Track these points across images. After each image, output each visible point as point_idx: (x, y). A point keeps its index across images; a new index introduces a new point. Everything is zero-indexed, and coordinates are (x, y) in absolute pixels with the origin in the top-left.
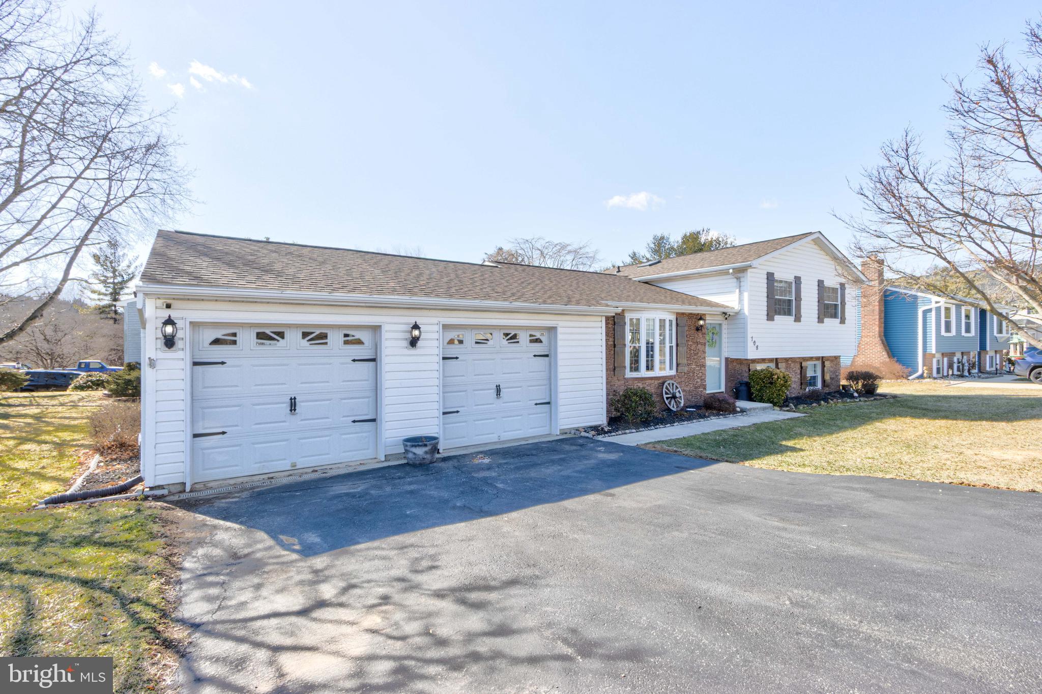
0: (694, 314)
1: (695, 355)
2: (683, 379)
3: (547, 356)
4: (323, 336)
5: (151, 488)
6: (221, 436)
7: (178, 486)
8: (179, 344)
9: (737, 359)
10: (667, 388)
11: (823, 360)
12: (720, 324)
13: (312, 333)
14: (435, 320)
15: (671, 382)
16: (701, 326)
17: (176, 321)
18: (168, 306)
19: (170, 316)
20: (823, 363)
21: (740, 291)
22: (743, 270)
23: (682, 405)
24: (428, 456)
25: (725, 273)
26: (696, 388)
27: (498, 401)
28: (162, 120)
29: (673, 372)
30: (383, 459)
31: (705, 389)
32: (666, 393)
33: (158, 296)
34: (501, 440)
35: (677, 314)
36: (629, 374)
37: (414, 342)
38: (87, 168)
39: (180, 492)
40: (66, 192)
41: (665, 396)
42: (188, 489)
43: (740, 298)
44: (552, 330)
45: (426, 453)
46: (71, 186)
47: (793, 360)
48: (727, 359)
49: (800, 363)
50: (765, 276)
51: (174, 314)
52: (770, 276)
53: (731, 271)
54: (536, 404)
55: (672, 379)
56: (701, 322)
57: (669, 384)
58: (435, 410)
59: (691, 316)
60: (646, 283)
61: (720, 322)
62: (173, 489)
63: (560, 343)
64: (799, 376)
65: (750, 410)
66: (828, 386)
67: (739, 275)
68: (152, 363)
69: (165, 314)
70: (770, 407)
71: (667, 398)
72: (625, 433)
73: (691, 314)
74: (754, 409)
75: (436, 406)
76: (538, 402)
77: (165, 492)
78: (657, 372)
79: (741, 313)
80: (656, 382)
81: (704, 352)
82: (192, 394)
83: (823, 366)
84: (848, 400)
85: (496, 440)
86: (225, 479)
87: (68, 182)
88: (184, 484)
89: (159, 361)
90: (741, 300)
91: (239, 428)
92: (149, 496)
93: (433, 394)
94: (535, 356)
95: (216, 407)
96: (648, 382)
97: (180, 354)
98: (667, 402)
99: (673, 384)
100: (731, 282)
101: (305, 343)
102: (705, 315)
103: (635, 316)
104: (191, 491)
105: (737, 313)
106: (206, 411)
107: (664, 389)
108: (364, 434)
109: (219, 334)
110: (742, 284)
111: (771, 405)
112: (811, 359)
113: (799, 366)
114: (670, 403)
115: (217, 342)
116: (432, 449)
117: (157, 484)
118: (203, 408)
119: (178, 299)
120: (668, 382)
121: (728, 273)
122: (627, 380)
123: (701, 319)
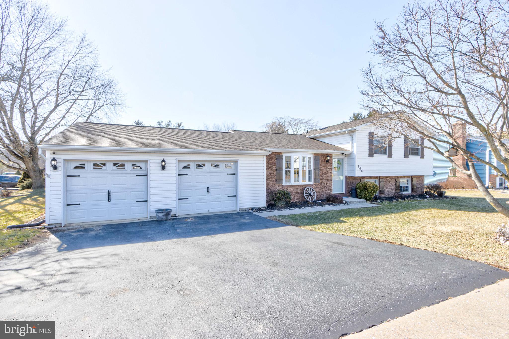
0: (325, 154)
1: (325, 174)
2: (318, 186)
3: (234, 174)
4: (123, 165)
5: (49, 225)
6: (78, 205)
7: (59, 224)
8: (59, 168)
9: (352, 177)
10: (306, 190)
11: (412, 177)
12: (343, 159)
13: (118, 164)
14: (174, 158)
15: (309, 187)
16: (328, 160)
17: (57, 159)
18: (54, 153)
19: (54, 157)
20: (412, 179)
21: (352, 142)
22: (354, 131)
23: (315, 199)
24: (164, 217)
25: (344, 133)
26: (326, 191)
27: (208, 194)
28: (108, 73)
29: (312, 183)
30: (149, 218)
31: (332, 191)
32: (306, 193)
33: (50, 150)
34: (210, 212)
35: (314, 154)
36: (284, 183)
37: (163, 168)
38: (80, 95)
39: (60, 227)
40: (72, 105)
41: (305, 194)
42: (62, 226)
43: (352, 146)
44: (236, 162)
45: (163, 216)
46: (74, 103)
47: (390, 177)
48: (346, 176)
49: (396, 179)
50: (368, 134)
51: (55, 156)
52: (371, 135)
53: (347, 132)
54: (228, 196)
55: (311, 186)
56: (328, 158)
57: (308, 189)
58: (174, 198)
59: (323, 155)
60: (313, 139)
61: (343, 158)
62: (57, 226)
63: (239, 168)
64: (395, 186)
65: (350, 202)
66: (415, 192)
67: (352, 134)
68: (49, 176)
69: (52, 156)
70: (364, 201)
71: (306, 196)
72: (271, 211)
73: (323, 154)
74: (353, 202)
75: (175, 195)
76: (229, 195)
77: (53, 226)
78: (301, 183)
79: (353, 153)
80: (301, 187)
81: (331, 173)
82: (66, 188)
83: (412, 181)
84: (419, 199)
85: (207, 212)
86: (79, 223)
87: (73, 101)
88: (61, 224)
89: (51, 175)
90: (352, 147)
91: (86, 202)
92: (46, 228)
93: (174, 190)
94: (228, 174)
95: (76, 194)
96: (296, 187)
97: (59, 172)
98: (306, 197)
99: (310, 189)
100: (348, 137)
101: (115, 168)
102: (332, 154)
103: (288, 155)
104: (64, 227)
105: (351, 153)
106: (72, 195)
107: (305, 191)
108: (142, 207)
109: (77, 164)
110: (353, 138)
111: (365, 200)
112: (404, 177)
113: (394, 181)
114: (308, 198)
115: (76, 167)
116: (166, 214)
117: (50, 223)
118: (70, 194)
119: (58, 151)
120: (308, 187)
121: (346, 133)
122: (284, 186)
123: (328, 156)
